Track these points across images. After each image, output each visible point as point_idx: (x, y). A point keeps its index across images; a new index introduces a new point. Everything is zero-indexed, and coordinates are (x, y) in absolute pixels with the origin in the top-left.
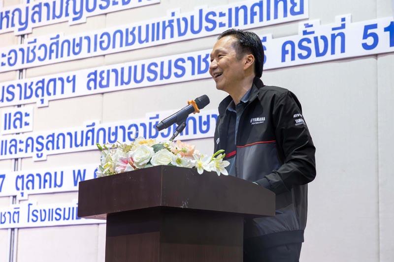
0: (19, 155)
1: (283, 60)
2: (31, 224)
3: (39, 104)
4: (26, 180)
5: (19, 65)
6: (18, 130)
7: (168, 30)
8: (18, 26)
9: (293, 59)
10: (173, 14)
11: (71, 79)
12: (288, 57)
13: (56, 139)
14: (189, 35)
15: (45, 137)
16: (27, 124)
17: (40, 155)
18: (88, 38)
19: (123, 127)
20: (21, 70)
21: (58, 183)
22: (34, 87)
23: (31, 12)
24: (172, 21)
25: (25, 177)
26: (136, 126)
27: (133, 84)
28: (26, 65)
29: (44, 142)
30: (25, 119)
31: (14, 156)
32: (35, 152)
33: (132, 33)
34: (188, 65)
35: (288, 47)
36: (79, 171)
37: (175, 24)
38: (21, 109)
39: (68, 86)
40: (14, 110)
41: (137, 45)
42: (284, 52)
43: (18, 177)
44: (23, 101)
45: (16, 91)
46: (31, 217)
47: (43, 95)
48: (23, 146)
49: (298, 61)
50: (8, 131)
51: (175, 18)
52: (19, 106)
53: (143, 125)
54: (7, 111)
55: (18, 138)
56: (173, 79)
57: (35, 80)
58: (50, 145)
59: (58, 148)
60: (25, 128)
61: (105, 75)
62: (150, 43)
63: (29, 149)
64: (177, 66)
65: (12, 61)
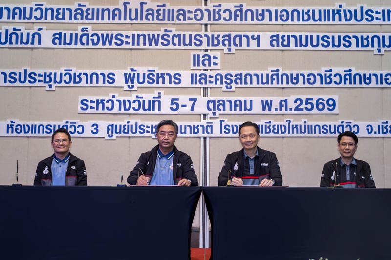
0: (209, 85)
2: (224, 135)
3: (226, 51)
4: (217, 104)
5: (205, 20)
6: (207, 67)
7: (337, 16)
10: (340, 6)
11: (255, 37)
13: (243, 78)
14: (353, 21)
15: (233, 75)
16: (215, 64)
17: (229, 87)
18: (270, 12)
19: (303, 75)
20: (206, 25)
21: (248, 107)
22: (221, 39)
24: (340, 10)
25: (216, 102)
26: (314, 75)
27: (310, 47)
28: (212, 22)
29: (233, 78)
30: (213, 60)
31: (204, 86)
32: (224, 85)
33: (307, 13)
34: (353, 41)
36: (267, 101)
37: (342, 13)
38: (209, 53)
39: (253, 43)
40: (202, 53)
41: (311, 22)
43: (209, 101)
44: (211, 47)
45: (204, 39)
46: (224, 130)
47: (230, 45)
48: (213, 80)
50: (196, 67)
51: (342, 9)
52: (206, 50)
53: (320, 75)
54: (197, 53)
55: (208, 73)
56: (342, 48)
57: (222, 34)
58: (238, 81)
59: (246, 83)
60: (213, 67)
61: (286, 38)
62: (323, 22)
63: (219, 82)
64: (344, 40)
65: (199, 17)
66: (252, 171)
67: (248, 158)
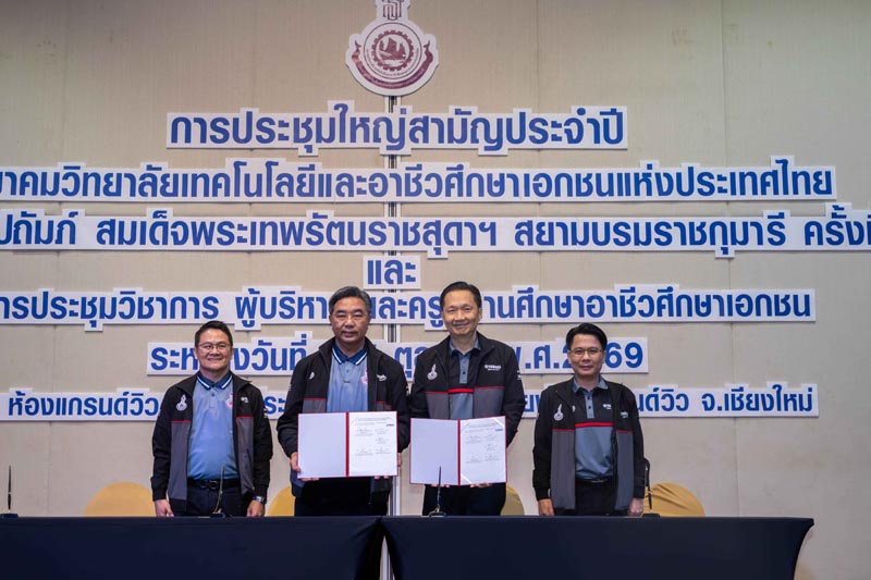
0: (398, 320)
1: (808, 242)
3: (432, 254)
5: (391, 196)
6: (396, 285)
7: (643, 186)
8: (385, 142)
9: (820, 242)
10: (650, 167)
11: (487, 226)
12: (814, 240)
14: (675, 195)
16: (410, 279)
17: (437, 323)
18: (514, 178)
19: (578, 298)
20: (392, 204)
22: (421, 231)
23: (408, 128)
24: (650, 175)
25: (413, 351)
26: (599, 298)
27: (591, 245)
28: (404, 198)
30: (406, 272)
31: (389, 320)
32: (428, 318)
33: (587, 180)
34: (675, 232)
35: (813, 229)
37: (653, 179)
38: (398, 257)
39: (483, 238)
40: (385, 258)
41: (594, 196)
42: (808, 235)
43: (399, 351)
44: (401, 247)
45: (390, 232)
47: (438, 242)
48: (406, 309)
49: (826, 246)
50: (375, 286)
51: (653, 172)
52: (393, 253)
53: (612, 298)
54: (375, 258)
55: (396, 296)
56: (653, 246)
57: (423, 221)
60: (406, 285)
61: (545, 228)
62: (616, 197)
63: (418, 314)
64: (658, 231)
65: (378, 190)
66: (464, 379)
67: (456, 353)
